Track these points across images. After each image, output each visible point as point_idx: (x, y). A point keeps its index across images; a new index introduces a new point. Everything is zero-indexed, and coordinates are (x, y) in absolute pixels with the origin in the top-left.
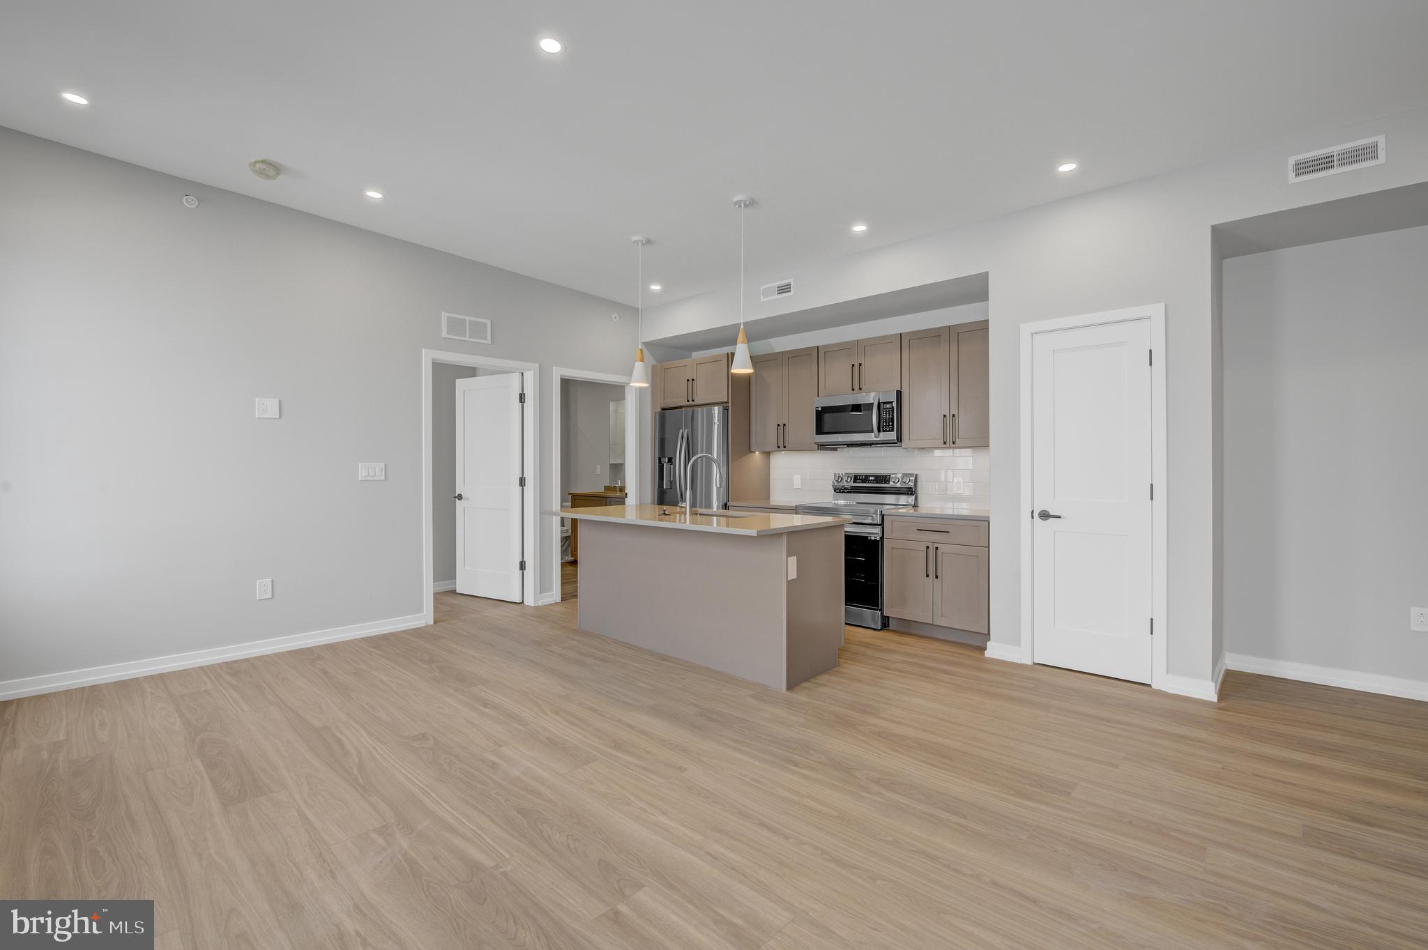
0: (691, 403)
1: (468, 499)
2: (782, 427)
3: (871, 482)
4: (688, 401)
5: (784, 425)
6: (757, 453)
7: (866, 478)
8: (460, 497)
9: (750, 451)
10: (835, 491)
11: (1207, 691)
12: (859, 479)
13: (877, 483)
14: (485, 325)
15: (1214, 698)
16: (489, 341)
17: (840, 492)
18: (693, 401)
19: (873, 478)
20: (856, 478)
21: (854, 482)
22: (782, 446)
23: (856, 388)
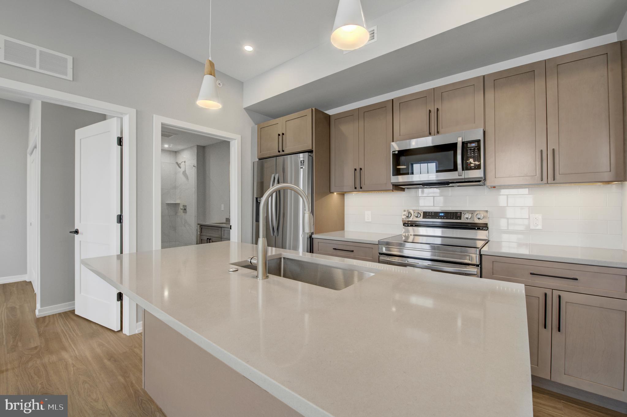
0: (281, 153)
1: (82, 234)
2: (358, 172)
3: (441, 217)
4: (279, 152)
5: (361, 169)
6: (335, 193)
7: (435, 214)
8: (77, 232)
9: (331, 192)
10: (404, 225)
12: (428, 215)
13: (447, 218)
14: (65, 60)
16: (70, 77)
17: (408, 226)
18: (283, 151)
19: (443, 214)
20: (426, 214)
21: (424, 217)
22: (359, 187)
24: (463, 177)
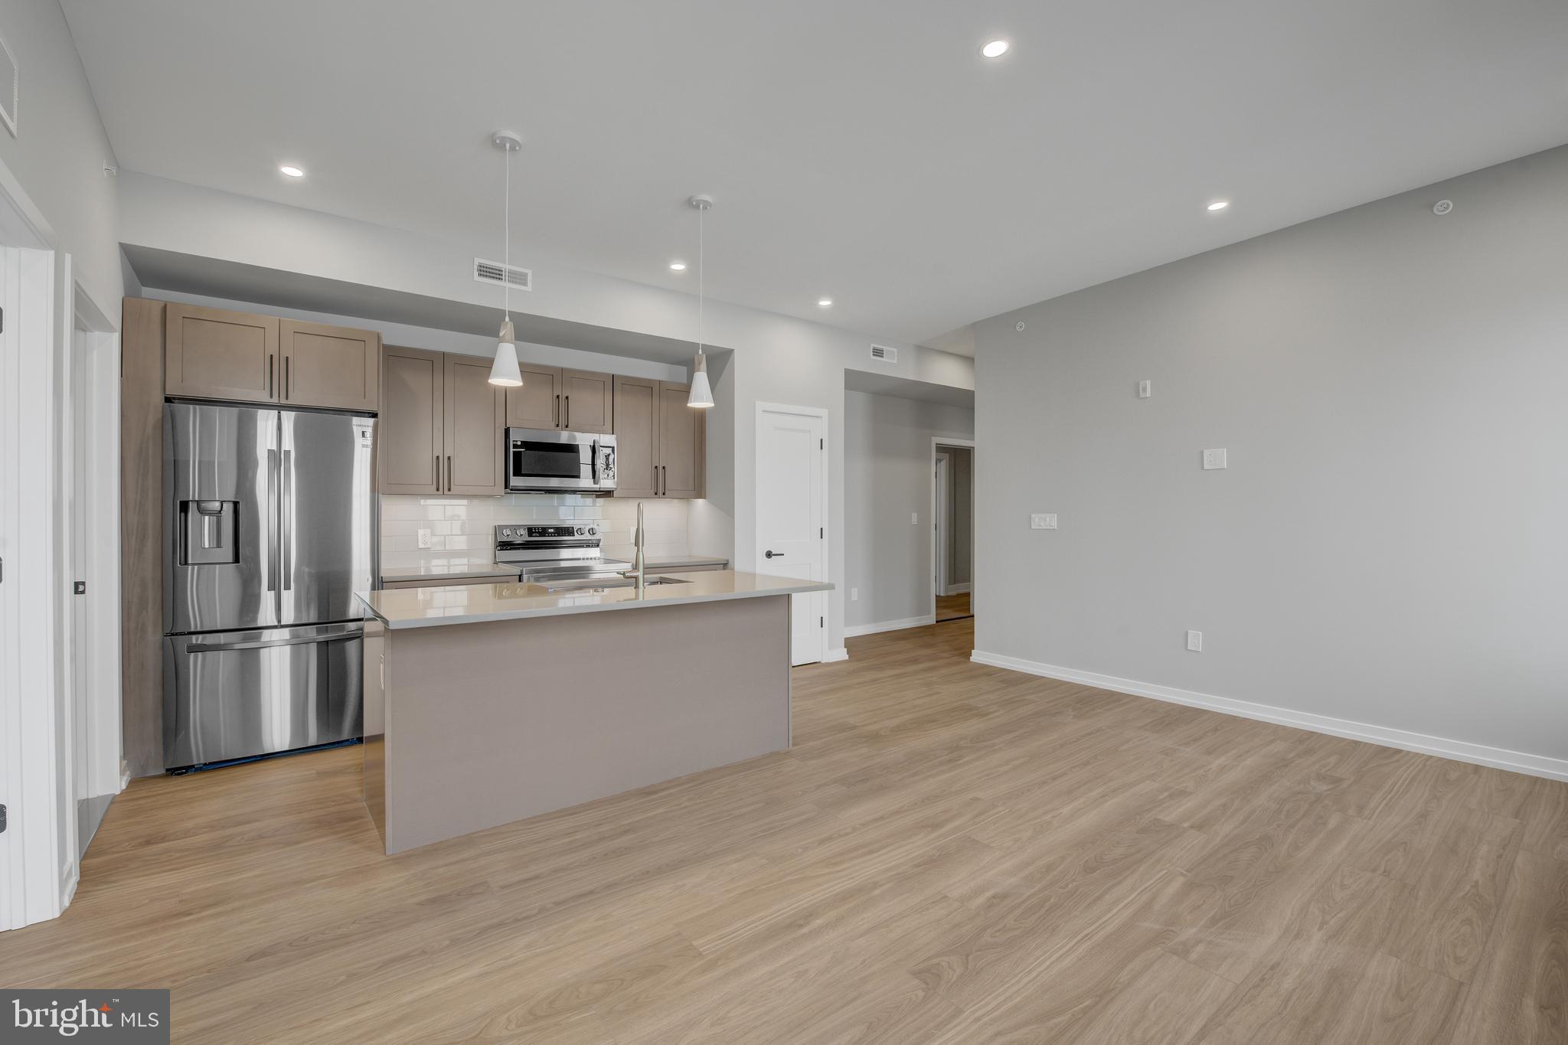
2: (444, 461)
3: (551, 534)
4: (273, 396)
5: (449, 458)
7: (543, 531)
10: (497, 546)
11: (842, 654)
12: (535, 532)
13: (559, 535)
15: (846, 657)
17: (508, 547)
18: (287, 397)
19: (552, 530)
20: (531, 531)
21: (529, 535)
22: (444, 488)
23: (562, 422)
24: (598, 486)
